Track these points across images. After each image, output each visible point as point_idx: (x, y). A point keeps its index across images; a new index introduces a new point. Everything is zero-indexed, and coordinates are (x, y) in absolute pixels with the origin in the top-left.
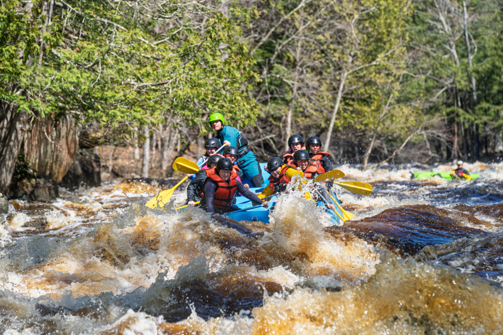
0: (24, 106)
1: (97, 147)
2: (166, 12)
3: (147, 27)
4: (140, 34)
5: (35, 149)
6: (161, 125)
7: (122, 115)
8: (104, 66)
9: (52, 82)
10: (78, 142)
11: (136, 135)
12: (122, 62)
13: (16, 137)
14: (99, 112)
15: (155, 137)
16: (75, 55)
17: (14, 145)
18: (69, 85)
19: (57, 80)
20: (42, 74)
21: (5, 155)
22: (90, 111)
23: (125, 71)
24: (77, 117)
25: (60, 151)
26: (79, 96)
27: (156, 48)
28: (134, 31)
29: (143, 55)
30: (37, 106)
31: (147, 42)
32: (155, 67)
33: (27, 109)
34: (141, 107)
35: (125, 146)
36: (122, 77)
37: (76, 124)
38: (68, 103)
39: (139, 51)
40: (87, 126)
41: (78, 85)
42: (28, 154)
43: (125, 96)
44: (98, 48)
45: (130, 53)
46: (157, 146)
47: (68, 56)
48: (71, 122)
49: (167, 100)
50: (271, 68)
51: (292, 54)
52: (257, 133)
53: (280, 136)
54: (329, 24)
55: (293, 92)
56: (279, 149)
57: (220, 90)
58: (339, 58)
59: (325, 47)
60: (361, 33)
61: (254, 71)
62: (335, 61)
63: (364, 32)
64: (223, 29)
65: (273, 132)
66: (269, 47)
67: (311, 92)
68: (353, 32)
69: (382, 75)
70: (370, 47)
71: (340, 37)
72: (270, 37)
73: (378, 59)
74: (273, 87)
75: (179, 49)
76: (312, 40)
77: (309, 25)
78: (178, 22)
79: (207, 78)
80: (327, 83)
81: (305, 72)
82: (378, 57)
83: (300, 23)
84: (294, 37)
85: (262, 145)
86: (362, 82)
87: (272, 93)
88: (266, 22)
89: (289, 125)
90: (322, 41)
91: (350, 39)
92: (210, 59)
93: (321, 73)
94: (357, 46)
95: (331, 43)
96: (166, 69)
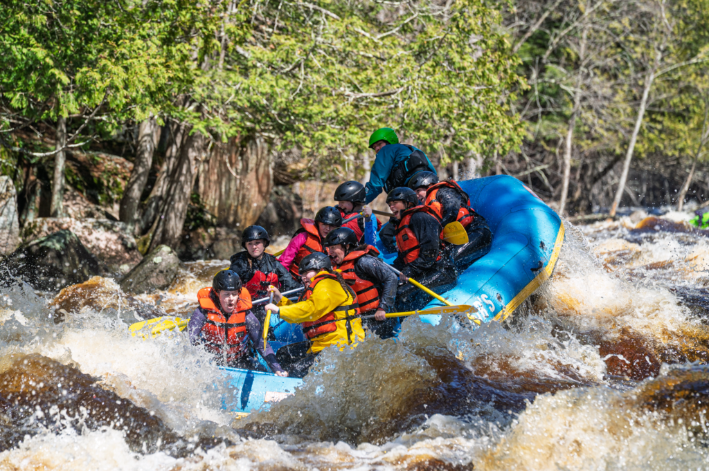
0: (199, 127)
1: (298, 184)
3: (368, 14)
4: (358, 24)
5: (213, 187)
7: (333, 139)
8: (309, 70)
9: (237, 92)
10: (272, 177)
11: (352, 167)
12: (333, 64)
13: (189, 170)
14: (301, 135)
16: (268, 55)
17: (186, 181)
18: (260, 97)
19: (244, 89)
20: (224, 81)
21: (174, 195)
22: (288, 133)
23: (337, 76)
24: (270, 142)
25: (248, 189)
26: (273, 112)
27: (381, 43)
28: (350, 20)
29: (362, 53)
30: (217, 126)
31: (368, 35)
32: (378, 70)
33: (204, 130)
34: (360, 126)
35: (337, 182)
36: (332, 85)
37: (269, 151)
38: (259, 122)
39: (356, 47)
40: (284, 155)
41: (272, 96)
42: (205, 193)
43: (336, 111)
44: (300, 44)
45: (344, 51)
47: (259, 55)
48: (263, 148)
49: (396, 117)
50: (543, 70)
51: (573, 50)
52: (523, 162)
53: (555, 166)
54: (629, 5)
55: (574, 104)
56: (554, 186)
57: (470, 102)
58: (642, 54)
59: (622, 39)
60: (676, 17)
61: (519, 75)
62: (636, 58)
63: (680, 15)
64: (475, 14)
65: (546, 161)
66: (540, 40)
67: (601, 103)
68: (663, 15)
69: (706, 77)
70: (688, 37)
71: (645, 24)
72: (542, 25)
73: (699, 55)
74: (545, 98)
75: (412, 45)
76: (604, 29)
77: (598, 7)
78: (411, 6)
79: (452, 85)
80: (625, 91)
81: (592, 75)
82: (700, 52)
83: (586, 5)
84: (576, 24)
85: (529, 179)
86: (676, 88)
87: (544, 105)
88: (535, 4)
89: (569, 152)
90: (618, 30)
91: (659, 27)
92: (457, 58)
93: (615, 77)
94: (670, 36)
95: (631, 32)
96: (394, 72)
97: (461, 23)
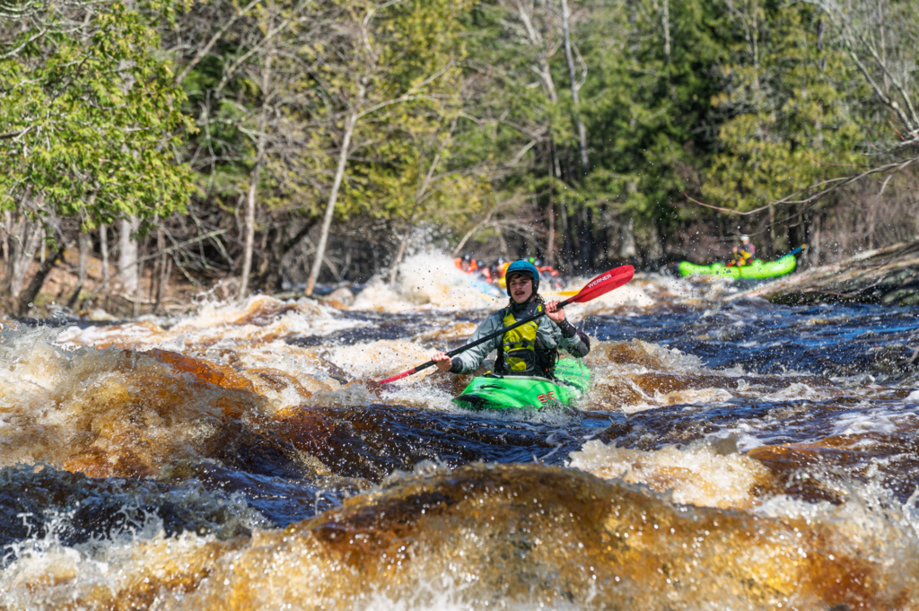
2: (13, 1)
6: (7, 214)
49: (20, 167)
50: (215, 107)
51: (253, 82)
52: (192, 226)
53: (235, 232)
54: (323, 27)
55: (257, 150)
56: (234, 257)
57: (120, 147)
58: (341, 89)
59: (314, 68)
60: (381, 42)
61: (184, 113)
62: (334, 93)
63: (386, 40)
64: (125, 33)
65: (222, 224)
66: (211, 68)
67: (290, 151)
68: (366, 40)
69: (420, 118)
70: (396, 68)
71: (342, 51)
72: (212, 49)
73: (411, 91)
74: (220, 143)
75: (40, 72)
76: (291, 56)
77: (284, 28)
78: (37, 21)
79: (95, 125)
80: (320, 136)
81: (278, 114)
82: (411, 87)
83: (268, 24)
84: (257, 48)
85: (201, 248)
86: (385, 133)
87: (218, 153)
88: (203, 21)
89: (251, 212)
90: (310, 58)
91: (361, 55)
92: (102, 92)
93: (308, 116)
94: (374, 67)
95: (327, 61)
96: (17, 108)
97: (107, 44)
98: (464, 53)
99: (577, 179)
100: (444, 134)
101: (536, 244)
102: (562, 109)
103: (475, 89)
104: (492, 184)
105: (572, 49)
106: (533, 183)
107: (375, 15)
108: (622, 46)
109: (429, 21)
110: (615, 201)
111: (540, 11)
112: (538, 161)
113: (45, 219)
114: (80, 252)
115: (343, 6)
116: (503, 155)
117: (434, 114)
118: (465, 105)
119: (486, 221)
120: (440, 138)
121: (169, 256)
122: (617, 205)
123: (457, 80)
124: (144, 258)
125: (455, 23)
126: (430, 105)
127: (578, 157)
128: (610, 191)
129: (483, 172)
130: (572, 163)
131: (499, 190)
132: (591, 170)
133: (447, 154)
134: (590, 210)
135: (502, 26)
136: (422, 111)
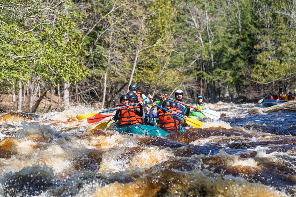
2: (31, 14)
3: (20, 23)
4: (16, 27)
6: (29, 81)
7: (5, 75)
11: (14, 87)
12: (5, 44)
15: (25, 89)
23: (7, 49)
27: (26, 35)
28: (12, 25)
29: (17, 39)
31: (20, 32)
32: (25, 47)
34: (17, 70)
35: (7, 94)
36: (5, 52)
39: (15, 37)
43: (6, 64)
45: (10, 38)
46: (26, 94)
49: (33, 66)
50: (95, 48)
51: (107, 40)
52: (87, 86)
53: (100, 88)
54: (129, 22)
55: (107, 62)
56: (100, 96)
57: (64, 60)
58: (135, 42)
59: (126, 35)
60: (147, 27)
61: (85, 50)
62: (132, 44)
63: (149, 26)
64: (66, 24)
65: (96, 85)
66: (93, 35)
67: (118, 62)
68: (143, 27)
69: (160, 52)
70: (152, 36)
71: (135, 30)
72: (94, 29)
73: (157, 43)
74: (96, 59)
75: (39, 36)
76: (119, 31)
77: (117, 23)
78: (38, 20)
79: (57, 53)
80: (128, 57)
81: (114, 50)
82: (157, 42)
83: (112, 22)
84: (108, 29)
85: (90, 93)
86: (148, 56)
87: (95, 62)
88: (91, 20)
89: (106, 81)
90: (125, 32)
91: (141, 31)
92: (59, 42)
93: (124, 51)
94: (145, 35)
95: (130, 33)
96: (32, 48)
97: (61, 27)
98: (174, 30)
99: (210, 72)
100: (167, 57)
101: (197, 92)
102: (205, 49)
103: (178, 42)
104: (183, 73)
105: (209, 29)
106: (196, 73)
107: (146, 19)
108: (225, 29)
109: (163, 21)
110: (223, 79)
111: (199, 18)
112: (198, 66)
113: (40, 83)
114: (51, 94)
115: (136, 16)
116: (186, 64)
117: (164, 50)
118: (174, 48)
119: (181, 85)
120: (166, 58)
121: (79, 95)
122: (223, 80)
123: (172, 40)
124: (71, 96)
125: (171, 21)
126: (163, 48)
127: (211, 65)
128: (221, 76)
129: (180, 69)
130: (209, 66)
131: (185, 75)
132: (215, 69)
133: (168, 63)
134: (214, 82)
135: (187, 22)
136: (161, 49)
